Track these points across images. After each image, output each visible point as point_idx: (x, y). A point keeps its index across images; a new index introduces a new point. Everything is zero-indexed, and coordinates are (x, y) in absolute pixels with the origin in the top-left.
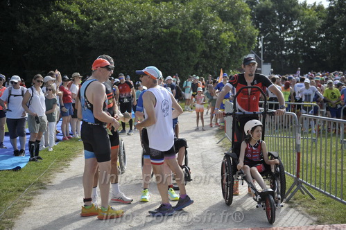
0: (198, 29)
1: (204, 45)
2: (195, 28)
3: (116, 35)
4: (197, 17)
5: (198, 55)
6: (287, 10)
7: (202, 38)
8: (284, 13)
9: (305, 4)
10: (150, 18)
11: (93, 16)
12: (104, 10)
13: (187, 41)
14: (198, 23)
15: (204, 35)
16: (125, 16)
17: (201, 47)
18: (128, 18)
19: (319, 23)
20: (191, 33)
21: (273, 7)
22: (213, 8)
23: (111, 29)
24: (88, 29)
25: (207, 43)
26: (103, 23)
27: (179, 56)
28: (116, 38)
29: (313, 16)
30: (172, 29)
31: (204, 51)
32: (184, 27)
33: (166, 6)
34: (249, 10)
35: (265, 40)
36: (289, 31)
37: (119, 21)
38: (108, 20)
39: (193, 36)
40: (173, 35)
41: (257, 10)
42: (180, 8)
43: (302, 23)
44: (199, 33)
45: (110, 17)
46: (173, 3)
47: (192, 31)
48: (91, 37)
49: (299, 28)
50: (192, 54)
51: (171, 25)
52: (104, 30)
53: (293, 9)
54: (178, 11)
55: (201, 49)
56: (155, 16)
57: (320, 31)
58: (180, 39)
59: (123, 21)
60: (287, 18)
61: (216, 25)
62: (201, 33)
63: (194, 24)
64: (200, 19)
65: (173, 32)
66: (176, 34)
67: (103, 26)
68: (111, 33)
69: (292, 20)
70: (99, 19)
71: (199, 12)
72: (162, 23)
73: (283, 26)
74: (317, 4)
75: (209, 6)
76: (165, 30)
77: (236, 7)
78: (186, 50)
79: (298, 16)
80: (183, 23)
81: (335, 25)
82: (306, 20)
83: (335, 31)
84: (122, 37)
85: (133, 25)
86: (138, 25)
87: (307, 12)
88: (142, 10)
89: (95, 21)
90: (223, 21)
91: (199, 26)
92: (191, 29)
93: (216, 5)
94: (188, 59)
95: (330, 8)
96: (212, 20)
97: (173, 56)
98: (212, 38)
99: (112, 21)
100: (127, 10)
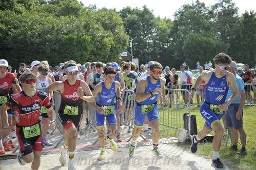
0: (88, 35)
1: (92, 46)
2: (86, 34)
3: (29, 39)
4: (87, 27)
5: (89, 53)
6: (147, 21)
7: (91, 41)
8: (146, 24)
9: (159, 18)
10: (54, 27)
11: (10, 25)
12: (19, 21)
13: (81, 44)
14: (88, 31)
15: (93, 39)
16: (36, 26)
17: (91, 48)
18: (38, 27)
19: (169, 31)
20: (84, 39)
21: (138, 19)
22: (98, 20)
23: (25, 35)
24: (8, 35)
25: (94, 45)
26: (19, 31)
27: (75, 54)
28: (29, 42)
29: (164, 26)
30: (70, 35)
31: (93, 50)
32: (78, 34)
33: (65, 19)
34: (122, 22)
35: (133, 42)
36: (149, 36)
37: (31, 30)
38: (22, 29)
39: (85, 40)
40: (71, 39)
41: (128, 22)
42: (75, 20)
43: (158, 31)
44: (88, 38)
45: (24, 26)
46: (69, 17)
47: (84, 37)
48: (10, 40)
49: (156, 34)
50: (85, 52)
51: (69, 32)
52: (20, 36)
53: (151, 21)
54: (74, 23)
55: (91, 49)
56: (57, 26)
57: (170, 36)
58: (76, 42)
59: (34, 30)
60: (148, 27)
61: (100, 33)
62: (91, 38)
63: (85, 32)
64: (89, 28)
65: (71, 37)
66: (73, 39)
67: (19, 33)
68: (26, 38)
69: (151, 29)
70: (15, 28)
71: (88, 24)
72: (63, 31)
73: (145, 32)
74: (167, 19)
75: (95, 19)
76: (65, 36)
77: (114, 20)
78: (80, 50)
79: (155, 26)
80: (78, 31)
81: (178, 32)
82: (160, 29)
83: (178, 36)
84: (34, 41)
85: (42, 32)
86: (45, 32)
87: (160, 23)
88: (47, 22)
89: (12, 29)
90: (105, 30)
91: (89, 33)
92: (83, 35)
93: (99, 19)
94: (82, 56)
95: (175, 21)
96: (98, 29)
97: (71, 54)
98: (98, 42)
99: (26, 29)
100: (36, 21)
